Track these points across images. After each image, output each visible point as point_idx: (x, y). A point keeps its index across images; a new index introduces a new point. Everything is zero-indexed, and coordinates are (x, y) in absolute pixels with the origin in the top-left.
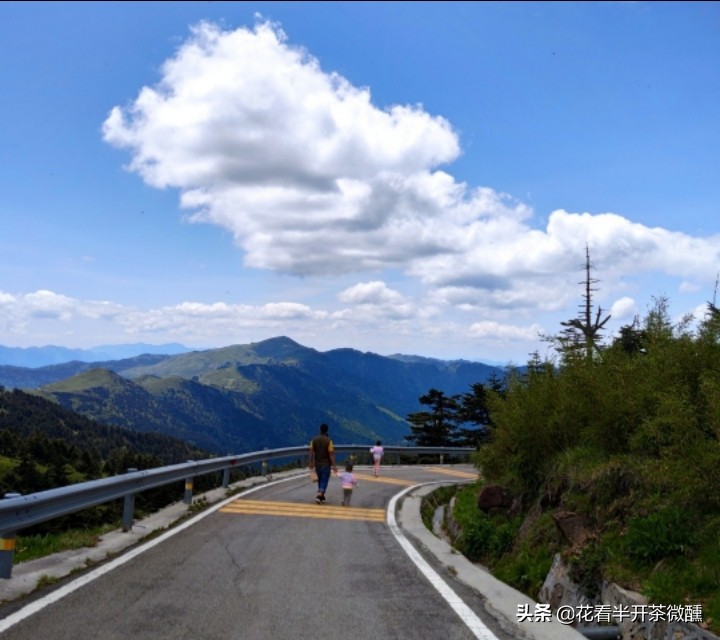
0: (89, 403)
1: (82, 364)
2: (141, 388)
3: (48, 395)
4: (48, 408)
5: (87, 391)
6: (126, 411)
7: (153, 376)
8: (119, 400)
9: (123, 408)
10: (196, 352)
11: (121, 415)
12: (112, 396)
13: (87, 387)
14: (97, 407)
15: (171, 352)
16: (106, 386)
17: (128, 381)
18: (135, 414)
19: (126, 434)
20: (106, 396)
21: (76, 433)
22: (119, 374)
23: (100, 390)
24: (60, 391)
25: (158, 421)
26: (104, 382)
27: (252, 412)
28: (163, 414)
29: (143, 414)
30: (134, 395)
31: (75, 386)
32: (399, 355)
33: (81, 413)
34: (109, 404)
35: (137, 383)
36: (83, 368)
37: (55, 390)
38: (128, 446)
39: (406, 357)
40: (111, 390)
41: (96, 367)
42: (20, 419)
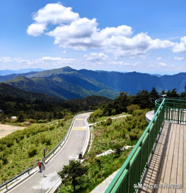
0: (20, 85)
1: (16, 74)
2: (32, 81)
3: (9, 83)
4: (11, 87)
5: (19, 82)
6: (29, 86)
7: (35, 77)
8: (27, 84)
9: (28, 86)
10: (45, 71)
11: (28, 87)
12: (25, 83)
13: (18, 81)
14: (22, 86)
15: (38, 71)
16: (23, 80)
17: (29, 79)
18: (31, 87)
19: (31, 93)
20: (24, 83)
21: (19, 93)
22: (26, 77)
23: (22, 81)
24: (12, 82)
25: (37, 89)
26: (23, 79)
27: (61, 86)
28: (38, 87)
29: (33, 87)
30: (30, 82)
31: (15, 80)
32: (97, 70)
33: (18, 87)
34: (24, 85)
35: (31, 79)
36: (16, 75)
37: (11, 82)
38: (32, 96)
39: (99, 71)
40: (24, 81)
41: (20, 75)
42: (5, 90)
